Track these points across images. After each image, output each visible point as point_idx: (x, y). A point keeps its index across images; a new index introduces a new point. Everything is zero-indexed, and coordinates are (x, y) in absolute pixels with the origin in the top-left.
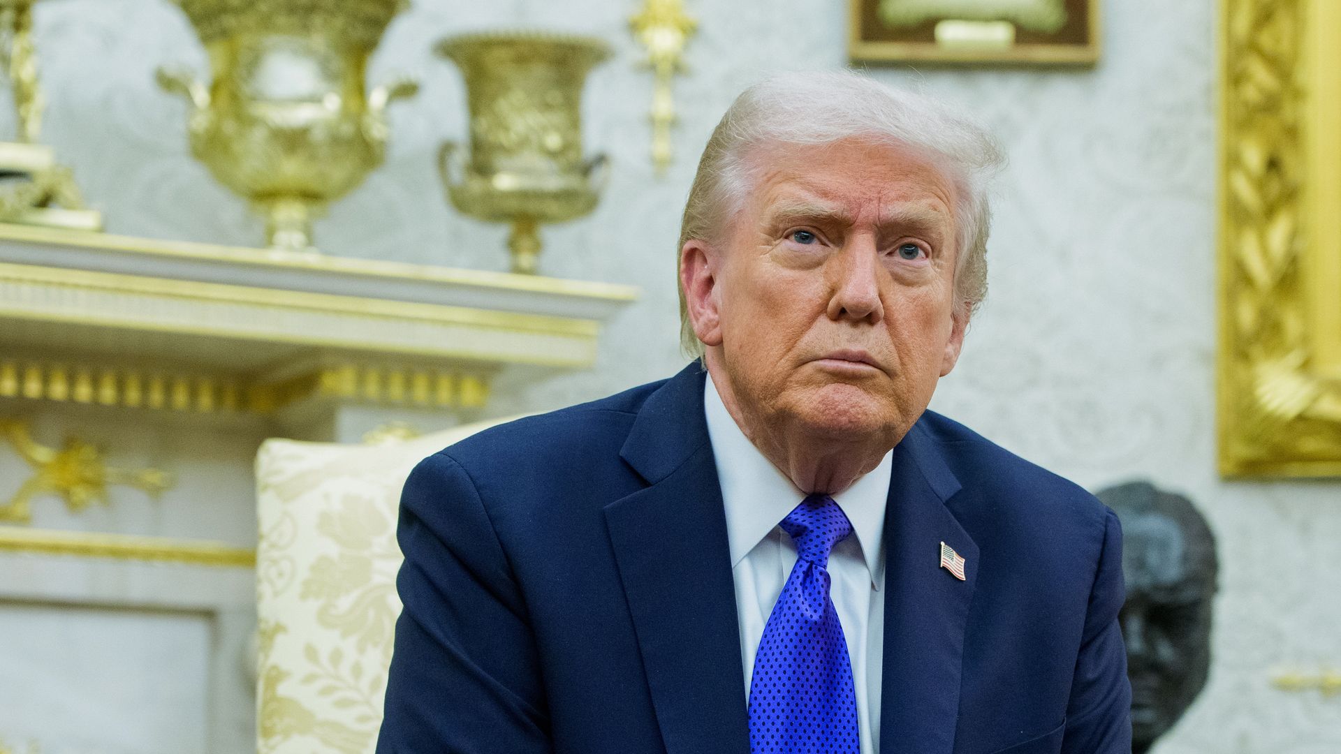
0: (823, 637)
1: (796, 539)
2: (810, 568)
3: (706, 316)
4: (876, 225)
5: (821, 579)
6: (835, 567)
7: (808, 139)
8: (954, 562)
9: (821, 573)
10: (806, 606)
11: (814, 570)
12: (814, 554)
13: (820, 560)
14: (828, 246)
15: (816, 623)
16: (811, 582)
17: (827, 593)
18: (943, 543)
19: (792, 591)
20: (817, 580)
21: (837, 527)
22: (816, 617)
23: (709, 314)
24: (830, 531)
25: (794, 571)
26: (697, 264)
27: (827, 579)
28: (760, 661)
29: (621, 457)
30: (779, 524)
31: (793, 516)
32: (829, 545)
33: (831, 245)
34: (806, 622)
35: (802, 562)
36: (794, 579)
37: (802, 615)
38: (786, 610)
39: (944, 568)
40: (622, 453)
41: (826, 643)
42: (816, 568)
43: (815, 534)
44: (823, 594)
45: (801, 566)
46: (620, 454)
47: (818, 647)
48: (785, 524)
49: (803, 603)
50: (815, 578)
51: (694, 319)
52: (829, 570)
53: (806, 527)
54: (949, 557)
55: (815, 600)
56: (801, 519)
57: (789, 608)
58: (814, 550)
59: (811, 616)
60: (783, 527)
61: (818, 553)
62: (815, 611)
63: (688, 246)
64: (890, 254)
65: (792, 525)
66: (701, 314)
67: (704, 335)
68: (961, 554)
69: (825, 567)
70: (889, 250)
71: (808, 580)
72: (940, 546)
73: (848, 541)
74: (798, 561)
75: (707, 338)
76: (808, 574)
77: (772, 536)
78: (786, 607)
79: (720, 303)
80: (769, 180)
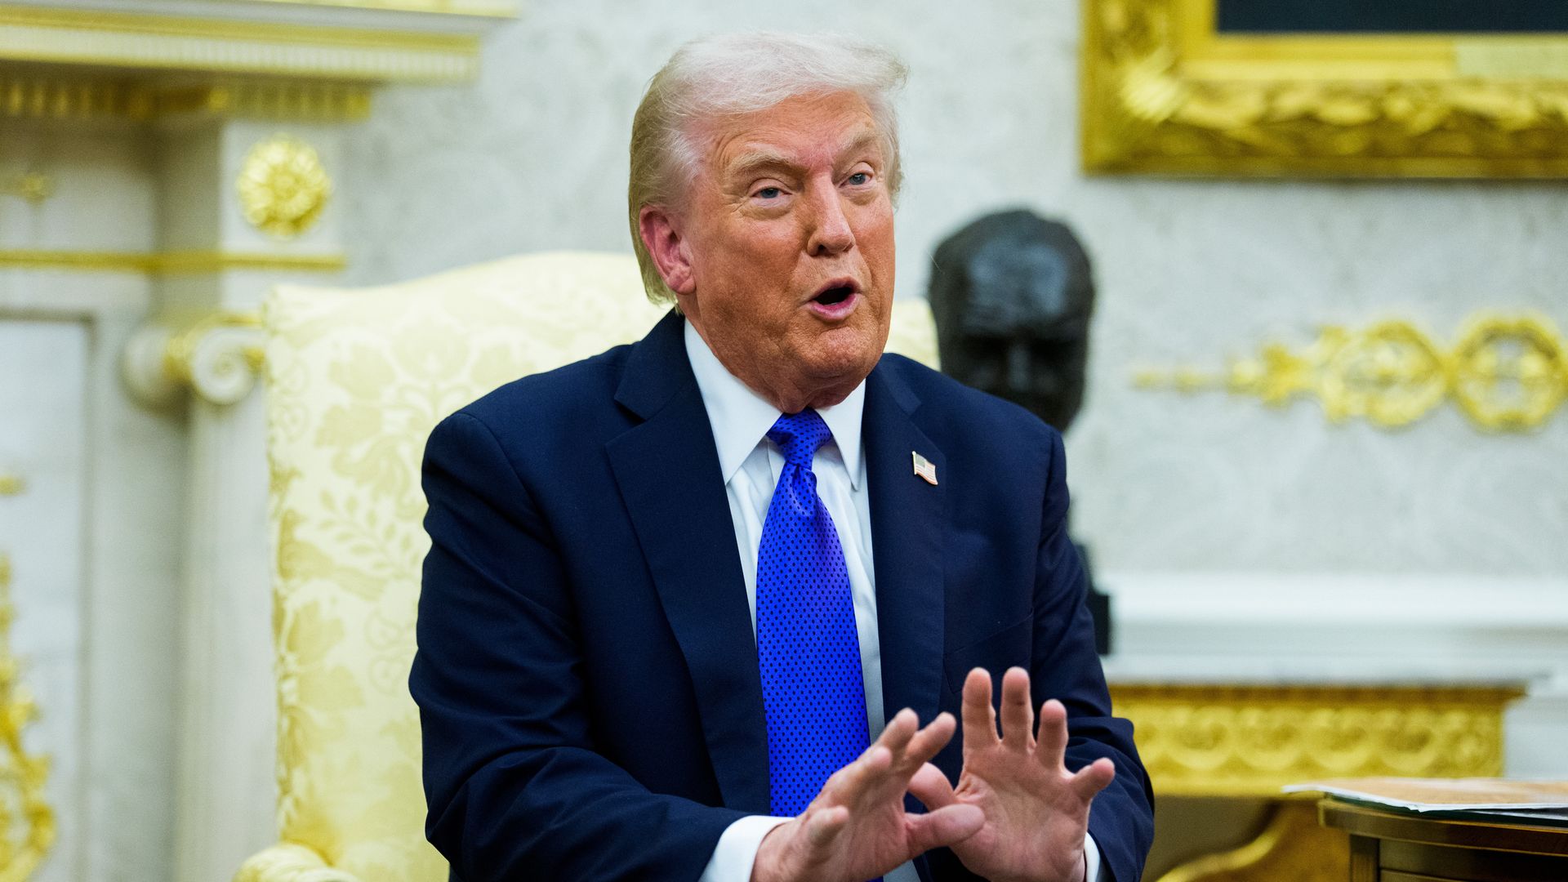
0: (815, 530)
1: (782, 446)
2: (797, 471)
3: (678, 269)
4: (832, 165)
5: (808, 480)
6: (821, 468)
7: (754, 106)
8: (925, 469)
9: (807, 474)
10: (797, 504)
11: (801, 472)
12: (800, 458)
13: (806, 463)
14: (791, 194)
15: (808, 518)
16: (799, 483)
17: (815, 490)
18: (914, 453)
19: (783, 493)
20: (804, 480)
21: (818, 432)
22: (807, 514)
23: (680, 267)
24: (813, 436)
25: (783, 475)
26: (656, 225)
27: (814, 478)
28: (762, 558)
29: (615, 401)
30: (767, 434)
31: (778, 425)
32: (812, 448)
33: (793, 193)
34: (799, 519)
35: (790, 466)
36: (784, 482)
37: (795, 513)
38: (780, 511)
39: (918, 476)
40: (616, 397)
41: (819, 535)
42: (802, 469)
43: (800, 439)
44: (811, 492)
45: (789, 470)
46: (615, 398)
47: (812, 540)
48: (772, 433)
49: (794, 502)
50: (802, 478)
51: (664, 274)
52: (814, 470)
53: (791, 435)
54: (921, 464)
55: (804, 498)
56: (788, 427)
57: (783, 508)
58: (799, 454)
59: (803, 513)
60: (770, 437)
61: (803, 456)
62: (806, 508)
63: (645, 211)
64: (843, 185)
65: (778, 433)
66: (671, 268)
67: (678, 287)
68: (931, 461)
69: (810, 468)
70: (841, 183)
71: (796, 482)
72: (912, 455)
73: (827, 442)
74: (785, 466)
75: (681, 289)
76: (796, 476)
77: (762, 445)
78: (780, 507)
79: (692, 257)
80: (719, 143)
